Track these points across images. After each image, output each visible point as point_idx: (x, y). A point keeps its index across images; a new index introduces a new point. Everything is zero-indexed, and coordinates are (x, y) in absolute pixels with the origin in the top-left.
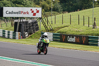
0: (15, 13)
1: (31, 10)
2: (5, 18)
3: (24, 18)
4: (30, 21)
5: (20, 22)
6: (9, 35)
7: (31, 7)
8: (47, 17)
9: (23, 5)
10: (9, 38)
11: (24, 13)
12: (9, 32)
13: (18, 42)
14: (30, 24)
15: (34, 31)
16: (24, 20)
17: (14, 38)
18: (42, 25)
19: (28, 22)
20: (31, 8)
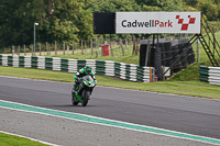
0: (141, 25)
1: (178, 17)
2: (120, 35)
3: (161, 36)
4: (175, 42)
5: (153, 45)
6: (128, 72)
7: (176, 10)
8: (213, 31)
9: (160, 6)
10: (128, 79)
11: (162, 25)
12: (128, 66)
13: (148, 88)
14: (174, 48)
15: (183, 64)
16: (162, 41)
17: (140, 80)
18: (202, 51)
19: (170, 43)
20: (178, 13)
